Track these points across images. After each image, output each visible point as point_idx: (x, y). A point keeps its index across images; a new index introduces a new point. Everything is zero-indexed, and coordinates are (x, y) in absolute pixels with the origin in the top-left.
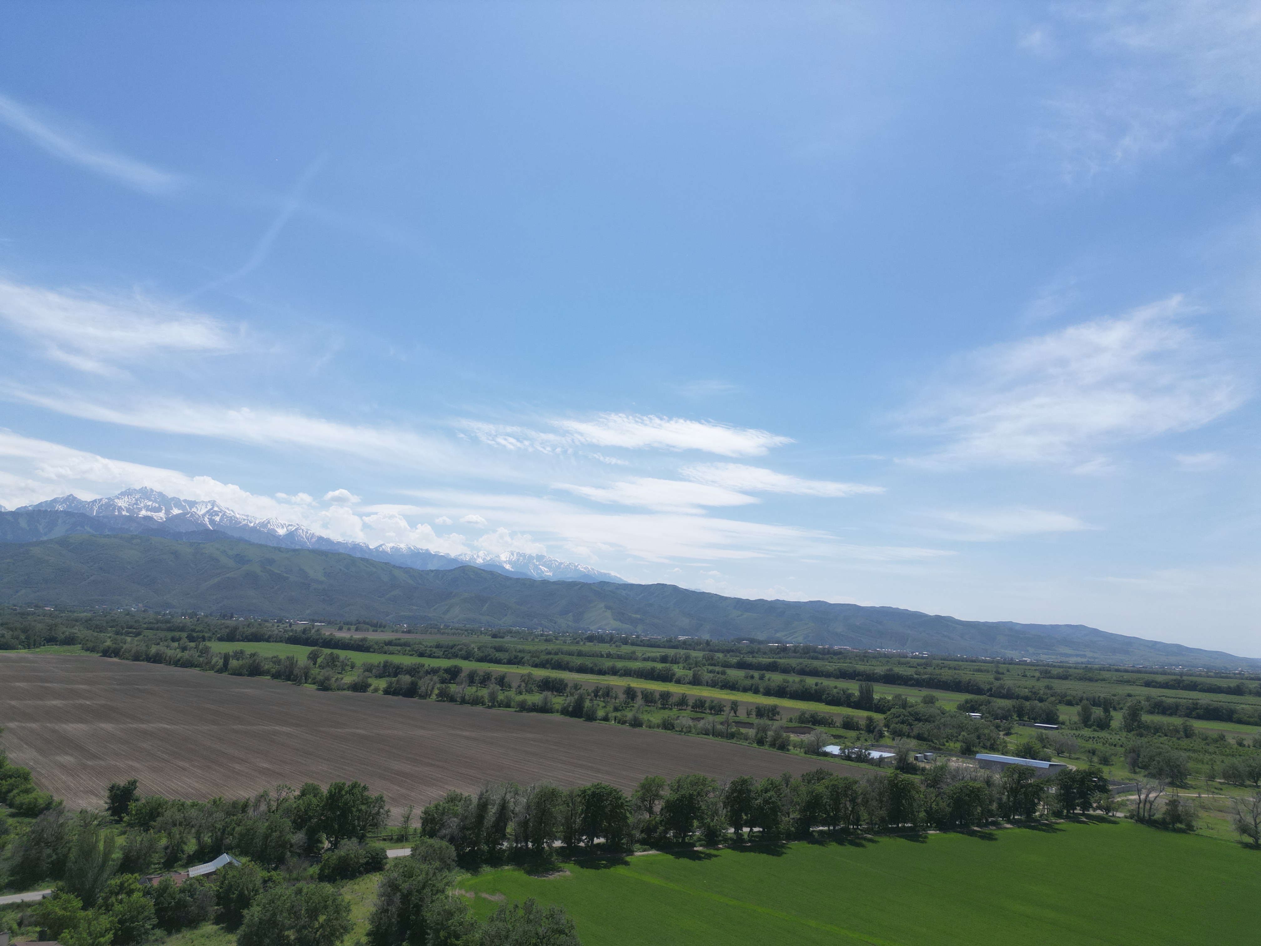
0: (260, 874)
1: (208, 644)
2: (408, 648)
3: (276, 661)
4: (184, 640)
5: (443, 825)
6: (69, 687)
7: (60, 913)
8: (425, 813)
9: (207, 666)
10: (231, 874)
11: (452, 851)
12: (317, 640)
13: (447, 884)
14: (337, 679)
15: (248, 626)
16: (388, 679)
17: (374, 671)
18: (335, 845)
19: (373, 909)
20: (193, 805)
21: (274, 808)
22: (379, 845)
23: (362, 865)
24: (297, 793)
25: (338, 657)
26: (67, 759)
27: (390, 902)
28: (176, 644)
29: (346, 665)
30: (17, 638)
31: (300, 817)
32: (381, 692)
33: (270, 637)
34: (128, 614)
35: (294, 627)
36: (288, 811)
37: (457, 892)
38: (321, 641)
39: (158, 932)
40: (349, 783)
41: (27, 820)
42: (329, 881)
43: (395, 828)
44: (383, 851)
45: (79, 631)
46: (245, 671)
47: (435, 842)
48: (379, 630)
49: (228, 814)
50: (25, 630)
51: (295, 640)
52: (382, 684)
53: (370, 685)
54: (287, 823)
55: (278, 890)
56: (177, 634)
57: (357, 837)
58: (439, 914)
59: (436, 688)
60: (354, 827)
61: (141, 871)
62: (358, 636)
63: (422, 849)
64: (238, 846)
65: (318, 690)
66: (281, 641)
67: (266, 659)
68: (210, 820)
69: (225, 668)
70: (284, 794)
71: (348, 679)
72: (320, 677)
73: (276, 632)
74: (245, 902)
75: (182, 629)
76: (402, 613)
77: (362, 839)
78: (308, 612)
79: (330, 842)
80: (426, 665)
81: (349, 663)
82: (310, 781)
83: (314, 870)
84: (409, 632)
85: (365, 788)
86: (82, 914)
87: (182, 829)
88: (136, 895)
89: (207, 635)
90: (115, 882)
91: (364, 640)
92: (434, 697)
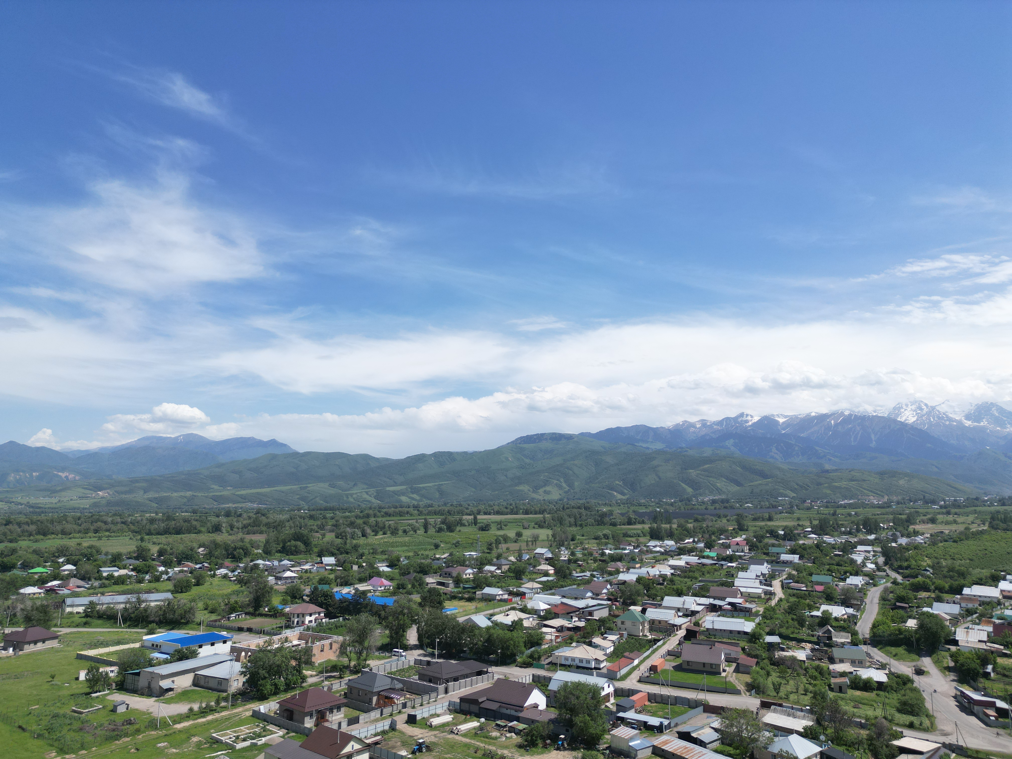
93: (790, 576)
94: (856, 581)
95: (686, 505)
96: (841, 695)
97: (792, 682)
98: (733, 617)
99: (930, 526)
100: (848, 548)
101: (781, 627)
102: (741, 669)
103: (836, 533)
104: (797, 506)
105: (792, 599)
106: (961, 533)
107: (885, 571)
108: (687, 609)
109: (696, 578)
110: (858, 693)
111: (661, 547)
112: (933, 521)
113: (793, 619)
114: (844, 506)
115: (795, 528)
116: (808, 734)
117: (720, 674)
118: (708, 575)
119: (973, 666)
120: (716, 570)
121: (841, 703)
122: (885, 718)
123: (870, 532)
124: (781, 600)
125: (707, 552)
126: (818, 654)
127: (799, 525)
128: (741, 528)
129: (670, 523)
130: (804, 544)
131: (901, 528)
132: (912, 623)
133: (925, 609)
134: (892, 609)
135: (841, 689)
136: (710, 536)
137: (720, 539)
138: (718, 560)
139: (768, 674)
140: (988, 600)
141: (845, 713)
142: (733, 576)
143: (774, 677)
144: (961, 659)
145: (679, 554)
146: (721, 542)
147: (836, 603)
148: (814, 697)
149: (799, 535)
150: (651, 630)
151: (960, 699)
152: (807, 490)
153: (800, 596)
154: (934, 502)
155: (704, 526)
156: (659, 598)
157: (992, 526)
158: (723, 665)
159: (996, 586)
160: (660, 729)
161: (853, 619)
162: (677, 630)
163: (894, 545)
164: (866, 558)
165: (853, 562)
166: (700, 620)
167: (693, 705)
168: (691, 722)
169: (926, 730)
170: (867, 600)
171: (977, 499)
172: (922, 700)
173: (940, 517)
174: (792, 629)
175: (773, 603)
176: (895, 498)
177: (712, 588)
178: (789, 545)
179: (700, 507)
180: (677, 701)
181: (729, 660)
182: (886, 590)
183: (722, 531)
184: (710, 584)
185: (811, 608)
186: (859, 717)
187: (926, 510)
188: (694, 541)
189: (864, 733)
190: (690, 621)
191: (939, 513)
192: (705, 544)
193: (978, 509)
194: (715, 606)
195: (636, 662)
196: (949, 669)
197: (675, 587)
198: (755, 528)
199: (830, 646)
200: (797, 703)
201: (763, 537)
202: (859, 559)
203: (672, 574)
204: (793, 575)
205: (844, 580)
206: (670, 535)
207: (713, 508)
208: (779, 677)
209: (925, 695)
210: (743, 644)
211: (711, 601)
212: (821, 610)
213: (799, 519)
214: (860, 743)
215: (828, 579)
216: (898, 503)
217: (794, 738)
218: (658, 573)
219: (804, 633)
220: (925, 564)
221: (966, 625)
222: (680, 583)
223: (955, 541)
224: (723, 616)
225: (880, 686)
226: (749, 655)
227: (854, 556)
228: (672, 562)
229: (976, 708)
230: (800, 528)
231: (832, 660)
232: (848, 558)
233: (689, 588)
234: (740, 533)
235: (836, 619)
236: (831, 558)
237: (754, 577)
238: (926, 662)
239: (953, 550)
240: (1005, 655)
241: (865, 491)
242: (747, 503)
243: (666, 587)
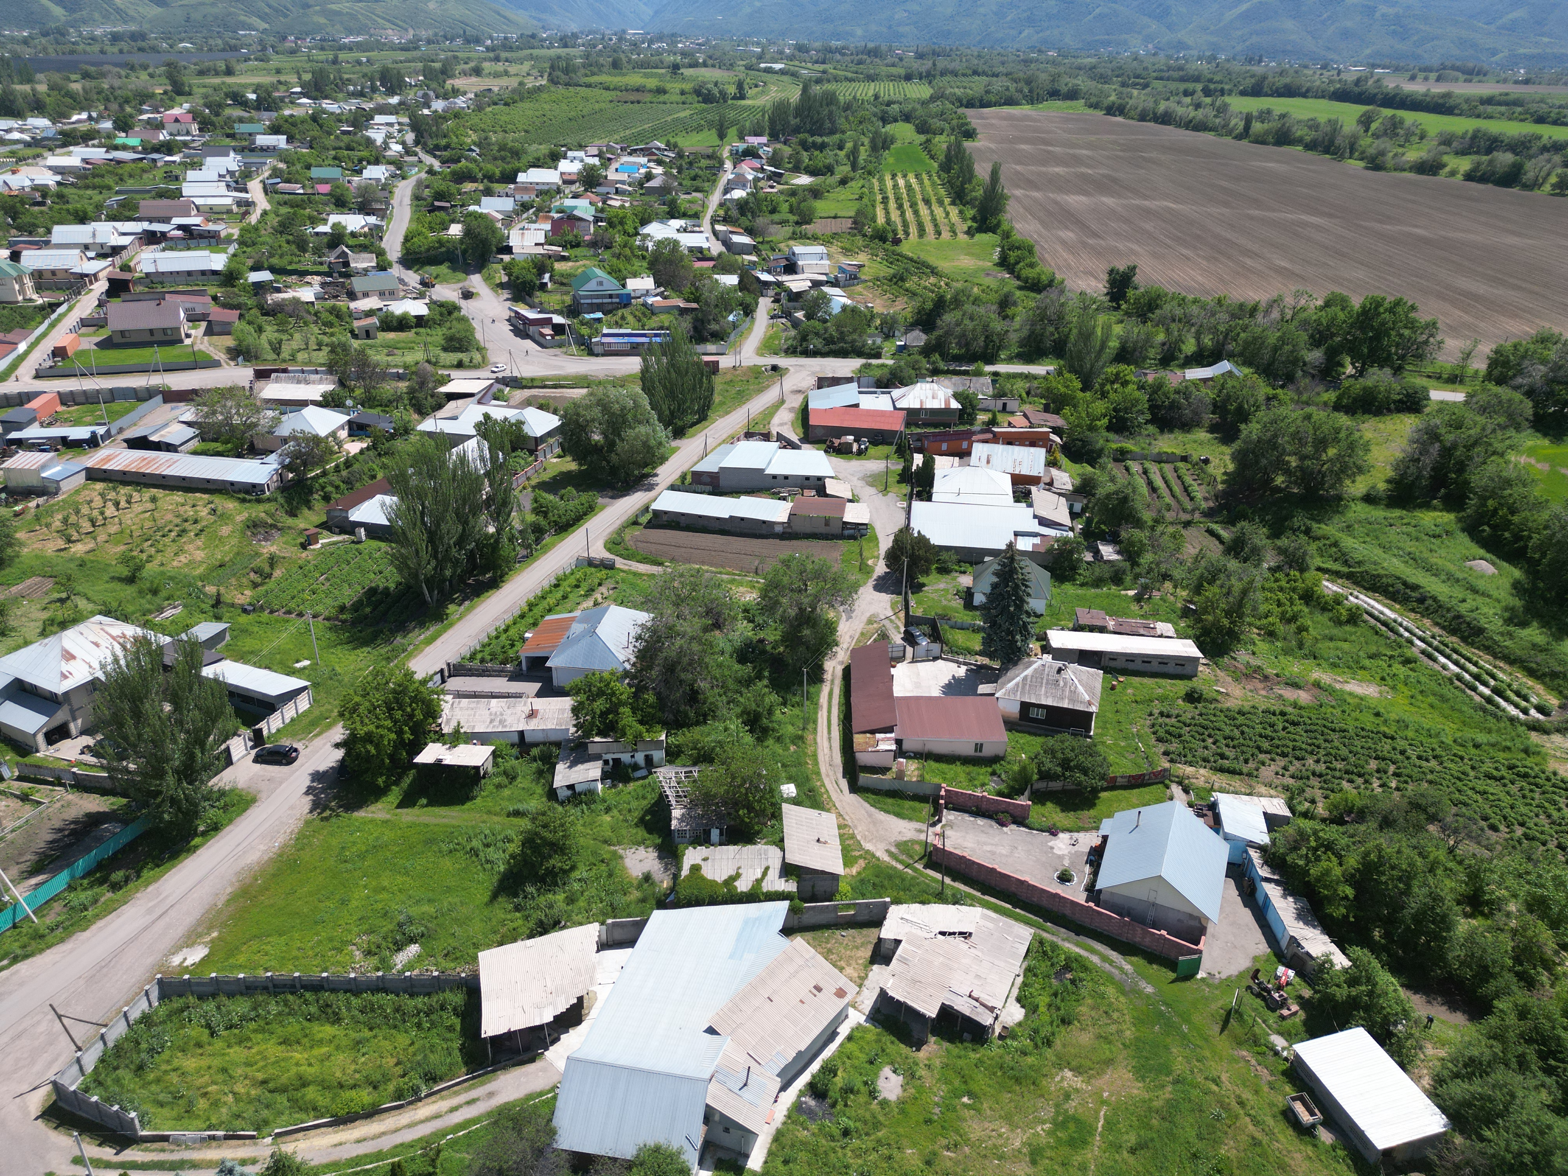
0: (1263, 389)
1: (1227, 99)
2: (1519, 109)
3: (1313, 125)
4: (1199, 95)
5: (1520, 372)
6: (1071, 151)
7: (1063, 390)
8: (1497, 352)
9: (1224, 130)
10: (1230, 383)
11: (1528, 407)
12: (1375, 95)
13: (1511, 447)
14: (1396, 155)
15: (1281, 74)
16: (1475, 157)
17: (1455, 144)
18: (1361, 373)
19: (1400, 455)
20: (1195, 301)
21: (1289, 317)
22: (1419, 381)
23: (1395, 402)
24: (1320, 303)
25: (1402, 122)
26: (1068, 235)
27: (1424, 451)
28: (1188, 100)
29: (1413, 134)
30: (1021, 91)
31: (1320, 332)
32: (1459, 177)
33: (1308, 91)
34: (1136, 59)
35: (1343, 76)
36: (1305, 323)
37: (1523, 460)
38: (1380, 96)
39: (1151, 429)
40: (1390, 299)
41: (1032, 295)
42: (1346, 413)
43: (1448, 366)
44: (1426, 390)
45: (1083, 83)
46: (1270, 139)
47: (1504, 392)
48: (1476, 79)
49: (1234, 316)
50: (1028, 82)
51: (1342, 96)
52: (1465, 164)
53: (1444, 166)
54: (1304, 337)
55: (1283, 411)
56: (1190, 86)
57: (1392, 368)
58: (1492, 479)
59: (1554, 174)
60: (1390, 354)
61: (1137, 364)
62: (1438, 89)
63: (1483, 398)
64: (1241, 354)
65: (1367, 168)
66: (1323, 97)
67: (1299, 122)
68: (1212, 320)
69: (1245, 134)
70: (1303, 302)
71: (1412, 155)
72: (1372, 151)
73: (1318, 83)
74: (1243, 416)
75: (1197, 79)
76: (1522, 51)
77: (1398, 370)
78: (1368, 51)
79: (1355, 367)
80: (1546, 137)
81: (1418, 132)
82: (1338, 290)
83: (1330, 396)
84: (1527, 82)
85: (1413, 308)
86: (1080, 394)
87: (1181, 326)
88: (1131, 387)
89: (1227, 87)
90: (1111, 370)
91: (1448, 95)
92: (1547, 188)
93: (276, 173)
94: (376, 173)
95: (58, 43)
96: (369, 342)
97: (297, 336)
98: (189, 249)
99: (474, 79)
100: (361, 120)
101: (272, 255)
102: (216, 329)
103: (340, 95)
104: (273, 47)
105: (284, 210)
106: (514, 91)
107: (416, 155)
108: (102, 245)
109: (109, 188)
110: (391, 335)
111: (22, 131)
112: (477, 72)
113: (288, 242)
114: (350, 48)
115: (275, 87)
116: (329, 402)
117: (181, 341)
118: (131, 181)
119: (529, 277)
120: (144, 171)
121: (369, 352)
122: (428, 361)
123: (391, 92)
124: (265, 213)
125: (121, 138)
126: (330, 289)
127: (280, 82)
128: (179, 90)
129: (29, 80)
130: (292, 116)
131: (434, 85)
132: (456, 230)
133: (472, 208)
134: (430, 212)
135: (368, 335)
136: (121, 106)
137: (142, 112)
138: (145, 151)
139: (260, 330)
140: (546, 187)
141: (377, 365)
142: (177, 178)
143: (270, 332)
144: (516, 271)
145: (64, 145)
146: (145, 117)
147: (351, 211)
148: (332, 351)
149: (282, 99)
150: (39, 288)
151: (514, 321)
152: (286, 16)
153: (297, 204)
154: (478, 41)
155: (106, 86)
156: (41, 230)
157: (553, 81)
158: (185, 328)
159: (556, 168)
160: (93, 442)
161: (376, 232)
162: (91, 283)
163: (426, 112)
164: (389, 136)
165: (370, 142)
166: (131, 260)
167: (144, 396)
168: (145, 421)
169: (477, 367)
170: (394, 202)
171: (533, 36)
172: (471, 330)
173: (487, 66)
174: (289, 258)
175: (254, 219)
176: (424, 34)
177: (142, 203)
178: (267, 118)
179: (88, 48)
180: (113, 395)
181: (193, 319)
182: (419, 184)
183: (143, 97)
184: (138, 196)
185: (314, 221)
186: (396, 366)
187: (467, 55)
188: (90, 118)
189: (403, 386)
190: (113, 265)
191: (485, 59)
192: (115, 122)
193: (535, 52)
194: (153, 233)
195: (22, 347)
196: (502, 286)
197: (70, 207)
198: (204, 90)
199: (348, 275)
200: (310, 363)
201: (221, 105)
202: (378, 136)
203: (59, 183)
204: (281, 170)
205: (359, 172)
206: (38, 107)
207: (115, 50)
208: (278, 331)
209: (475, 324)
210: (212, 290)
211: (146, 225)
212: (330, 223)
213: (278, 71)
214: (399, 399)
215: (333, 172)
216: (429, 42)
217: (310, 412)
218: (28, 183)
219: (307, 260)
220: (469, 140)
221: (521, 225)
222: (79, 199)
223: (506, 104)
224: (171, 249)
225: (420, 321)
226: (225, 306)
227: (371, 133)
228: (54, 160)
229: (532, 329)
230: (282, 88)
231: (352, 296)
232: (363, 136)
233: (99, 207)
234: (179, 99)
235: (353, 235)
236: (337, 137)
237: (216, 178)
238: (476, 281)
239: (504, 118)
240: (564, 259)
241: (380, 20)
242: (182, 41)
243: (51, 209)
